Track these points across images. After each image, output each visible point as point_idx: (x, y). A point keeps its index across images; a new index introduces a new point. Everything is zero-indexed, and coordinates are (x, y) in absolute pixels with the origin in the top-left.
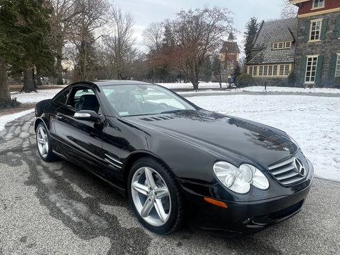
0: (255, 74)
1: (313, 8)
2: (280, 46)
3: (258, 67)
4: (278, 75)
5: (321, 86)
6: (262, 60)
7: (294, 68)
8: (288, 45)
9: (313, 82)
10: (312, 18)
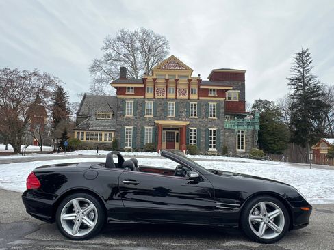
0: (83, 138)
1: (127, 93)
2: (103, 117)
3: (85, 133)
4: (103, 141)
5: (137, 151)
6: (88, 127)
7: (116, 135)
8: (109, 117)
9: (131, 147)
10: (127, 99)
